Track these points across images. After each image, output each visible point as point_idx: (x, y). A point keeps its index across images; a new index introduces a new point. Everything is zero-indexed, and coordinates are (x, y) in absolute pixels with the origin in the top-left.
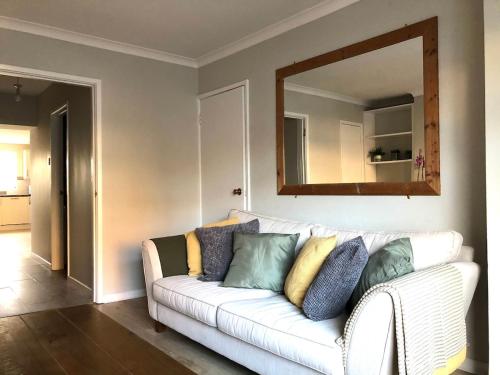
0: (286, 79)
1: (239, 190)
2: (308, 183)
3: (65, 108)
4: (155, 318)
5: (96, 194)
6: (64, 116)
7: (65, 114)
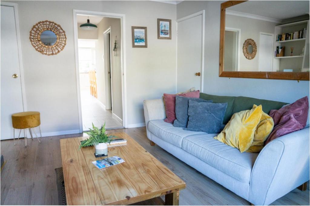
0: (226, 9)
1: (199, 73)
2: (239, 70)
3: (109, 30)
4: (150, 139)
5: (123, 74)
6: (109, 34)
7: (110, 32)
